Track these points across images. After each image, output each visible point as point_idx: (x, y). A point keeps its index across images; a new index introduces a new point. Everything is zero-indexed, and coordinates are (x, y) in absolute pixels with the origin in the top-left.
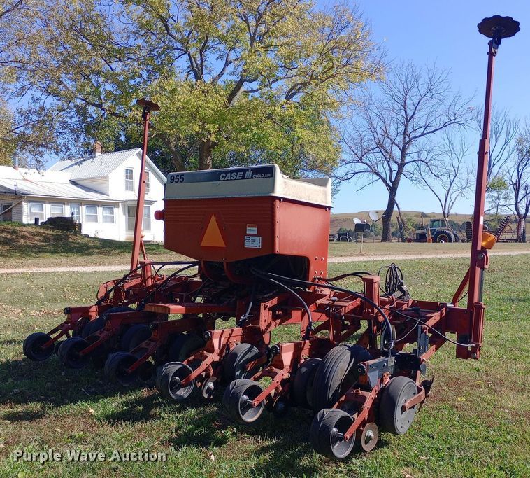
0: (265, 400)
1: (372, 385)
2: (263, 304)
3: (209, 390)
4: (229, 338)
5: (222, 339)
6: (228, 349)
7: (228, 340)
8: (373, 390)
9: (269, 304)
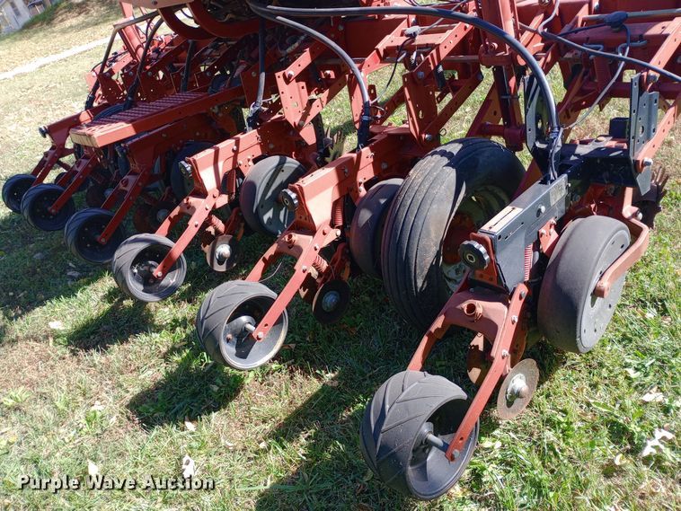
0: (301, 291)
1: (510, 285)
2: (279, 74)
3: (221, 260)
4: (235, 158)
5: (220, 164)
6: (240, 175)
7: (235, 162)
8: (516, 296)
9: (293, 70)
